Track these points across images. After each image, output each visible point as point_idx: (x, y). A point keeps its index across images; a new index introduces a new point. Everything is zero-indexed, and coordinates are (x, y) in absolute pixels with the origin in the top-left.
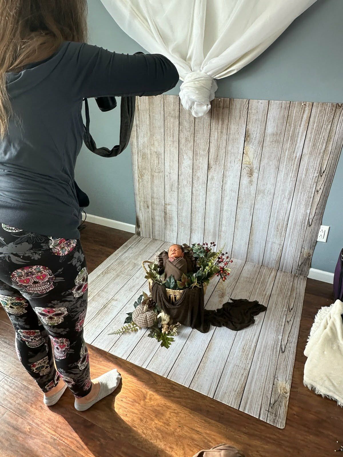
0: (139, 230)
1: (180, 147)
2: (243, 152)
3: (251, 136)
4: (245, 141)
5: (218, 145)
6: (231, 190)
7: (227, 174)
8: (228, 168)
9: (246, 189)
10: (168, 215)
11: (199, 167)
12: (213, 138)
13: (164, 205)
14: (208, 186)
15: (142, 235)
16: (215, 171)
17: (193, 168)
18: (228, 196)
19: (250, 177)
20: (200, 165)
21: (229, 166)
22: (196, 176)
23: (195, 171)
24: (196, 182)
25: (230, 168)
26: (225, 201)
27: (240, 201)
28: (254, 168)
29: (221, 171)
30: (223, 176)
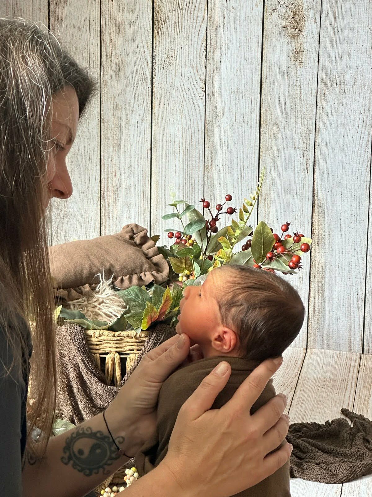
6: (237, 92)
7: (219, 35)
8: (220, 15)
11: (123, 23)
14: (156, 85)
16: (177, 30)
17: (103, 30)
18: (227, 113)
19: (294, 36)
20: (126, 15)
21: (221, 8)
22: (113, 58)
23: (108, 41)
24: (114, 78)
25: (226, 16)
26: (217, 133)
27: (269, 126)
28: (305, 7)
29: (198, 29)
30: (204, 44)
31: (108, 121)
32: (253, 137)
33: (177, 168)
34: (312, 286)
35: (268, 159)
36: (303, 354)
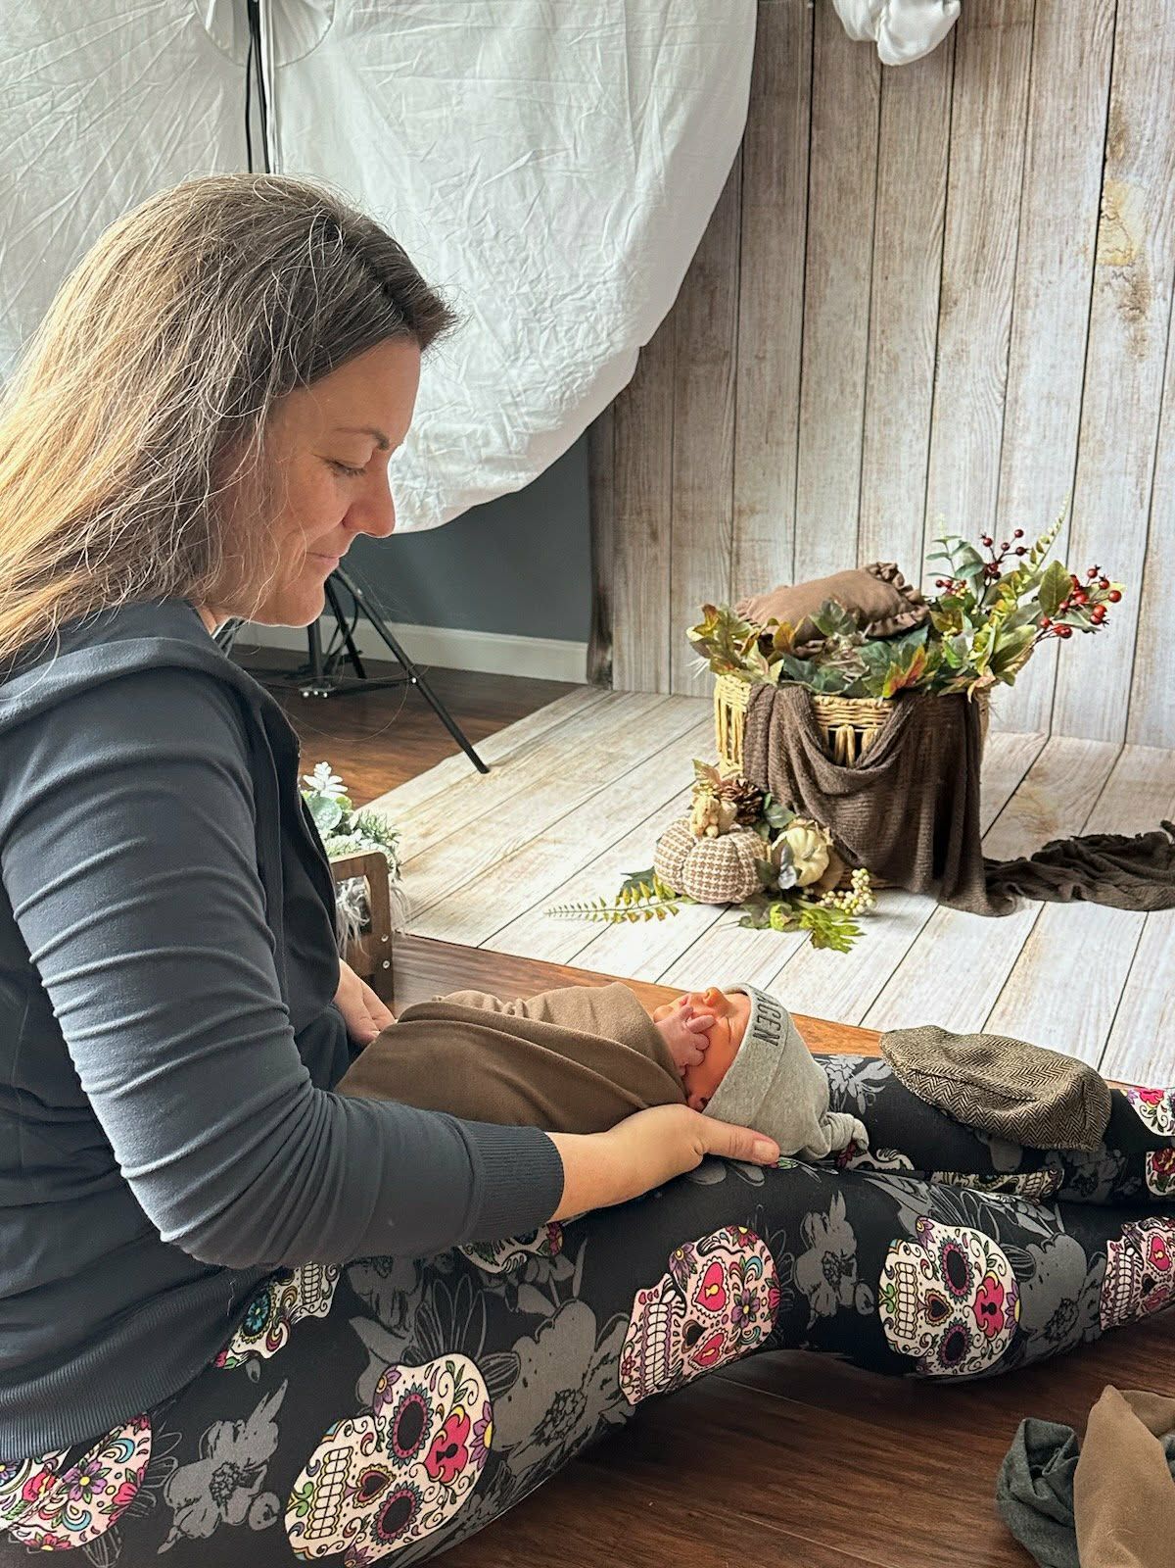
0: (609, 658)
1: (811, 227)
2: (1100, 212)
3: (1134, 135)
4: (1105, 160)
5: (988, 190)
6: (1049, 397)
7: (1029, 320)
8: (1031, 292)
9: (1116, 382)
10: (745, 564)
11: (899, 307)
12: (962, 165)
13: (728, 515)
14: (938, 390)
15: (622, 682)
16: (972, 315)
17: (873, 318)
18: (1033, 427)
19: (1134, 319)
20: (904, 296)
21: (1034, 283)
22: (884, 355)
23: (878, 332)
24: (883, 382)
25: (1041, 293)
26: (1018, 455)
27: (1091, 444)
28: (1151, 279)
29: (1000, 312)
30: (1007, 333)
31: (873, 440)
32: (1067, 459)
33: (961, 502)
34: (1138, 661)
35: (1087, 490)
36: (1118, 751)
